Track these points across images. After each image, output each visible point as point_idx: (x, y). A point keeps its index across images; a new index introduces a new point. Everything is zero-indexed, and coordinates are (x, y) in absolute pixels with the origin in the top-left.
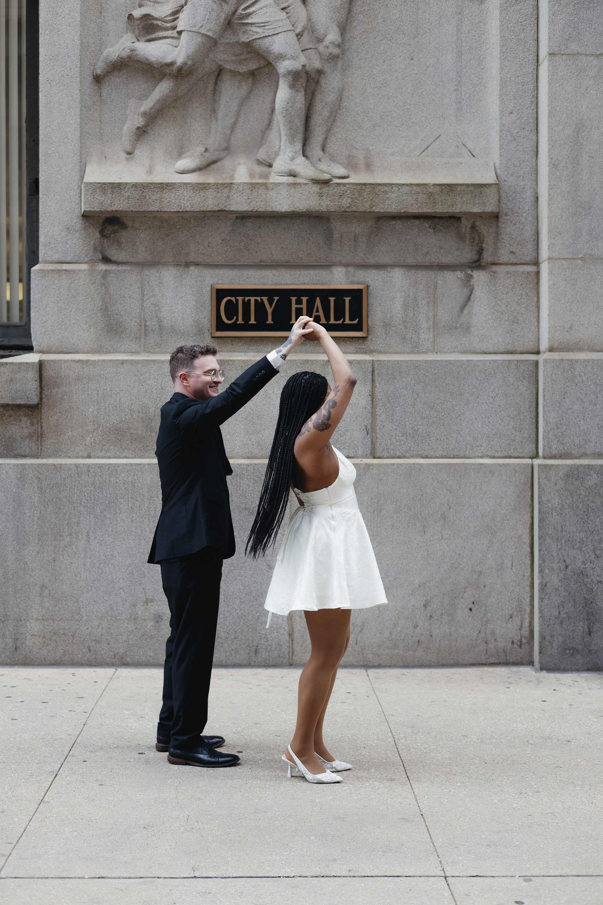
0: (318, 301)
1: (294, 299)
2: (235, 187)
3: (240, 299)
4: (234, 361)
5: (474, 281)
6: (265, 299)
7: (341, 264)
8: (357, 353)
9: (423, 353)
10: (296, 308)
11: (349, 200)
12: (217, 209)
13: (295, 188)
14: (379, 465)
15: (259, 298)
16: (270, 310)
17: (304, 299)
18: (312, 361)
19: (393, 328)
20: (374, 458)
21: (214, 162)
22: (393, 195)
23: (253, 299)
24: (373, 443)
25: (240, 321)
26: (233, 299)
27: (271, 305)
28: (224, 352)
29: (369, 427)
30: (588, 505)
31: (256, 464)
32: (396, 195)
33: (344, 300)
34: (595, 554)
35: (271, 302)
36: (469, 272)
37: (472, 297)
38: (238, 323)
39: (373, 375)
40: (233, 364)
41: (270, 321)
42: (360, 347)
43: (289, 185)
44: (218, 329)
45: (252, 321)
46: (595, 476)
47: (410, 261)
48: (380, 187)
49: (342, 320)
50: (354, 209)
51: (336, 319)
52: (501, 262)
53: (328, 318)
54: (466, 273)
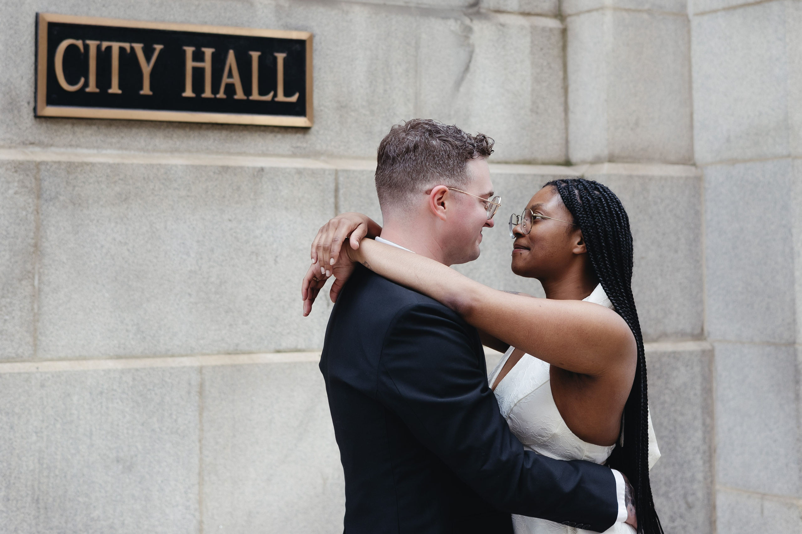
0: (231, 57)
1: (189, 50)
3: (93, 44)
4: (93, 164)
5: (475, 38)
6: (138, 47)
8: (294, 155)
10: (195, 69)
15: (127, 46)
16: (146, 69)
17: (208, 52)
18: (235, 168)
19: (353, 114)
23: (116, 46)
25: (92, 88)
26: (79, 43)
27: (148, 59)
28: (58, 146)
31: (137, 370)
33: (275, 59)
35: (148, 53)
36: (467, 21)
37: (472, 65)
38: (88, 90)
39: (336, 197)
40: (91, 171)
41: (146, 90)
42: (299, 144)
44: (51, 101)
45: (115, 89)
46: (683, 369)
49: (272, 94)
51: (262, 92)
52: (509, 9)
53: (248, 91)
54: (462, 23)
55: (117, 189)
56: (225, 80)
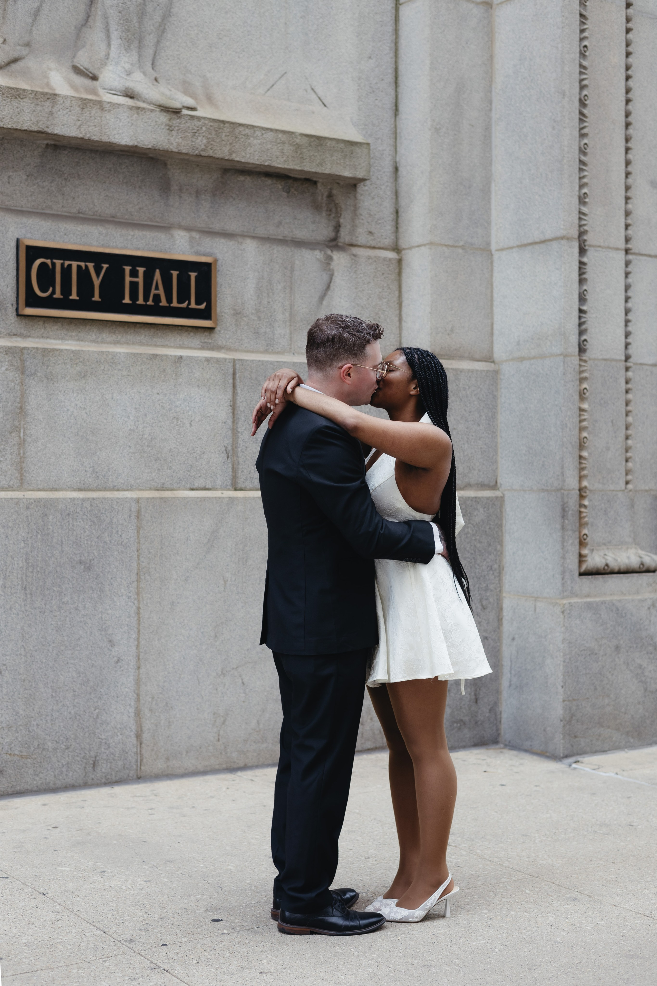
0: (157, 275)
1: (127, 269)
2: (60, 100)
3: (58, 262)
4: (61, 350)
5: (334, 265)
6: (91, 265)
7: (180, 227)
8: (202, 348)
9: (278, 353)
10: (131, 283)
11: (205, 141)
12: (35, 128)
13: (138, 113)
14: (245, 499)
15: (82, 264)
16: (97, 282)
17: (141, 270)
18: (162, 356)
19: (245, 319)
20: (236, 490)
21: (15, 61)
22: (255, 142)
23: (75, 264)
24: (234, 471)
25: (58, 295)
26: (48, 262)
27: (98, 275)
28: (33, 337)
29: (230, 448)
30: (475, 546)
31: (93, 499)
32: (259, 141)
33: (189, 276)
34: (482, 605)
35: (98, 270)
36: (329, 252)
37: (332, 285)
38: (55, 296)
39: (234, 379)
40: (59, 355)
41: (96, 298)
42: (206, 340)
43: (131, 108)
44: (29, 304)
45: (74, 296)
47: (261, 231)
48: (241, 129)
49: (187, 302)
50: (211, 153)
51: (180, 301)
52: (359, 244)
53: (169, 299)
54: (325, 254)
55: (78, 369)
56: (153, 292)
